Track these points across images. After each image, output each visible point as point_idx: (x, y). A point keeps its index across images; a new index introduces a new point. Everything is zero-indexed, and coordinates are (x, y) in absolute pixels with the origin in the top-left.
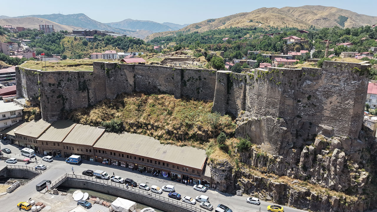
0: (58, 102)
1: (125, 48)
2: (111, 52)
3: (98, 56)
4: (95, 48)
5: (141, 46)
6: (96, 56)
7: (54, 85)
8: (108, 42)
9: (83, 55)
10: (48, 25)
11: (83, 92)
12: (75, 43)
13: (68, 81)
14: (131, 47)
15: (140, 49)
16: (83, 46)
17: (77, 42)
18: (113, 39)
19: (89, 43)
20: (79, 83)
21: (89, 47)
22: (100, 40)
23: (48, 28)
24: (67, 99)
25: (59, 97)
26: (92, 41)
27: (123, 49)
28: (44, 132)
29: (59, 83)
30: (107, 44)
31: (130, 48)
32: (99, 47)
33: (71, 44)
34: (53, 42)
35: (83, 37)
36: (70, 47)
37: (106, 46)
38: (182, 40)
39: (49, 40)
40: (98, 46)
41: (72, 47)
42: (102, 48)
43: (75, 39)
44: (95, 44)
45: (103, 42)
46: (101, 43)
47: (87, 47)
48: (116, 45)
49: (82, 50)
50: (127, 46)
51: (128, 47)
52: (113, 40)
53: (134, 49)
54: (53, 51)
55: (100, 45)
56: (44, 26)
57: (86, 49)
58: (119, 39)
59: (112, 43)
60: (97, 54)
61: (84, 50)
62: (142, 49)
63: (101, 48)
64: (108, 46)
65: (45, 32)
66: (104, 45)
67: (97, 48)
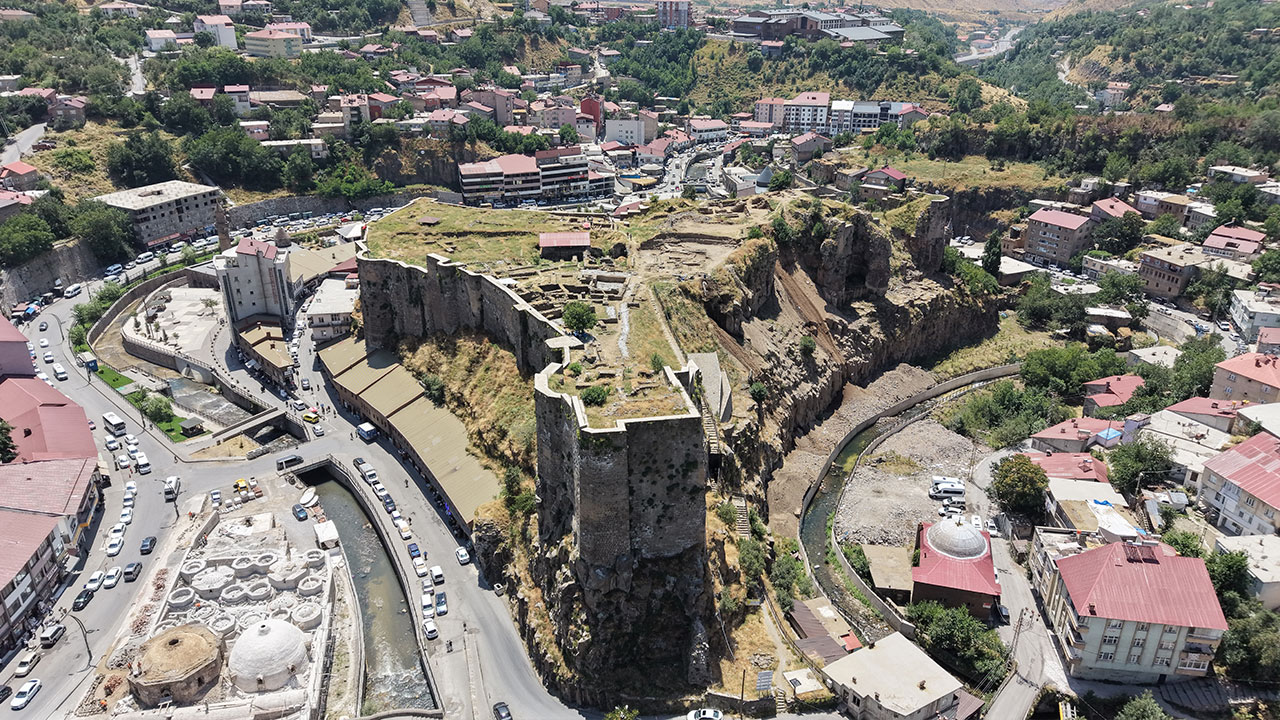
0: (382, 317)
1: (869, 82)
2: (814, 98)
3: (775, 108)
4: (778, 81)
5: (922, 78)
6: (768, 107)
7: (374, 285)
8: (820, 61)
9: (738, 103)
10: (677, 4)
11: (414, 306)
12: (729, 61)
13: (398, 281)
14: (887, 80)
15: (917, 89)
16: (746, 72)
17: (735, 58)
18: (838, 51)
19: (765, 62)
20: (410, 290)
21: (762, 76)
22: (798, 55)
23: (677, 10)
24: (396, 313)
25: (384, 307)
26: (774, 56)
27: (861, 86)
28: (350, 368)
29: (385, 282)
30: (816, 68)
31: (883, 85)
32: (792, 76)
33: (717, 64)
34: (673, 58)
35: (755, 41)
36: (711, 75)
37: (810, 75)
38: (1142, 41)
39: (664, 52)
40: (787, 72)
41: (718, 75)
42: (798, 81)
43: (732, 49)
44: (783, 66)
45: (807, 62)
46: (800, 63)
47: (757, 77)
48: (841, 72)
49: (739, 86)
50: (876, 78)
51: (878, 83)
52: (837, 55)
53: (897, 88)
54: (664, 85)
55: (796, 71)
56: (668, 5)
57: (752, 82)
58: (857, 52)
59: (831, 67)
60: (772, 103)
61: (747, 85)
62: (921, 91)
63: (794, 81)
64: (817, 74)
65: (668, 22)
66: (806, 72)
67: (783, 82)
